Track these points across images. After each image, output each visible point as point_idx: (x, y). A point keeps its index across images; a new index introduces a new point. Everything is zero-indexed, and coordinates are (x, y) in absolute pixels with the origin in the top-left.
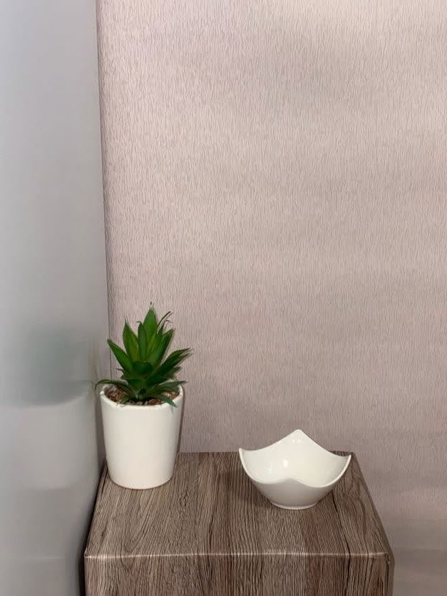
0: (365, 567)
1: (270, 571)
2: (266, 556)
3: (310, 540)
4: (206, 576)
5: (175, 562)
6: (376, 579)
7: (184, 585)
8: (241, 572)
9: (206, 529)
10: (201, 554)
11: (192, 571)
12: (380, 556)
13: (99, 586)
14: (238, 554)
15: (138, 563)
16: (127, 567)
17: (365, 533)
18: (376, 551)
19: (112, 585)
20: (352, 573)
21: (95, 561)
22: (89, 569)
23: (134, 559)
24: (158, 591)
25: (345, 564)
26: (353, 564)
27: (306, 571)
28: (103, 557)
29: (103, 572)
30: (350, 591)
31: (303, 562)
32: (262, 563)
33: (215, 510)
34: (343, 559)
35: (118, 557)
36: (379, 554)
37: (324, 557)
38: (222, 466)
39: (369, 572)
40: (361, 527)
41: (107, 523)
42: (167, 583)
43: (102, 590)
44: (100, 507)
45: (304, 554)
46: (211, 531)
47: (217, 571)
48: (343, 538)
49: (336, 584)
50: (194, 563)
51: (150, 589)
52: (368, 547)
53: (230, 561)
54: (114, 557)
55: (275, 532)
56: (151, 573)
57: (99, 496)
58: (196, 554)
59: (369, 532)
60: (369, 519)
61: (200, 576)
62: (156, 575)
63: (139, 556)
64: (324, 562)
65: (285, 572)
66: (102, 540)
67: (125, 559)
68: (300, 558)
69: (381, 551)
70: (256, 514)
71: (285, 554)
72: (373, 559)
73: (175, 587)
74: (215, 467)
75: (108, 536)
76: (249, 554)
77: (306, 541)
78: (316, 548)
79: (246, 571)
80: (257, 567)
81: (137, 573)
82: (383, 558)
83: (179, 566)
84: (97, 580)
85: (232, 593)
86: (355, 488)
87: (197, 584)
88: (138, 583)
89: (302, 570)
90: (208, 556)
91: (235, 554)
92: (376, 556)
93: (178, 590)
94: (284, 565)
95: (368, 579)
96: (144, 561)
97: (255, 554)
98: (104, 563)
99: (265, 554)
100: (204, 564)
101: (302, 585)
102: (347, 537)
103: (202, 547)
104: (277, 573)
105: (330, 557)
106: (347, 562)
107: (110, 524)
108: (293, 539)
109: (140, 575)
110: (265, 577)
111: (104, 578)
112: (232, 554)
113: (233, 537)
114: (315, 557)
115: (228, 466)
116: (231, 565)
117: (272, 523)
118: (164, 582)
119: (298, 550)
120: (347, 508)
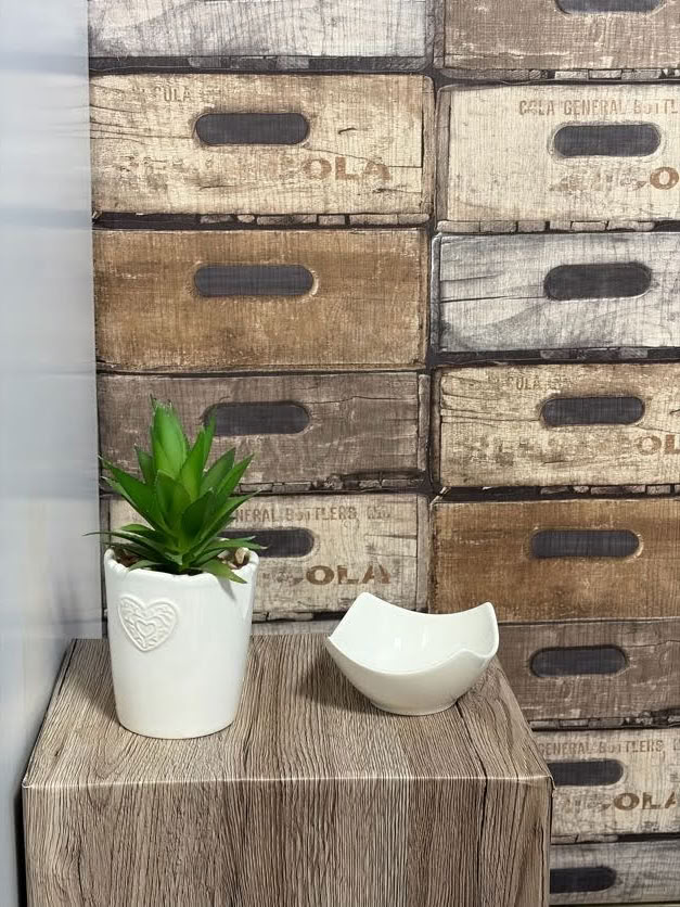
0: (512, 802)
1: (349, 810)
2: (344, 782)
3: (418, 758)
4: (238, 819)
5: (183, 793)
6: (531, 825)
7: (199, 835)
8: (299, 810)
9: (238, 748)
10: (228, 780)
11: (213, 810)
12: (538, 781)
13: (47, 842)
14: (294, 779)
15: (117, 795)
16: (97, 802)
17: (510, 748)
18: (531, 773)
19: (72, 838)
20: (490, 811)
21: (42, 793)
22: (30, 809)
23: (111, 788)
24: (152, 848)
25: (478, 796)
26: (491, 795)
27: (410, 808)
28: (55, 786)
29: (55, 813)
30: (486, 842)
31: (406, 792)
32: (336, 795)
33: (255, 718)
34: (474, 785)
35: (82, 785)
36: (535, 777)
37: (443, 781)
38: (267, 656)
39: (518, 812)
40: (504, 739)
41: (65, 738)
42: (169, 833)
43: (53, 848)
44: (55, 714)
45: (409, 777)
46: (246, 749)
47: (257, 810)
48: (474, 755)
49: (461, 832)
50: (216, 796)
51: (139, 842)
52: (518, 768)
53: (279, 791)
54: (75, 785)
55: (358, 749)
56: (141, 815)
57: (54, 698)
58: (220, 779)
59: (518, 746)
60: (518, 726)
61: (227, 820)
62: (149, 818)
63: (118, 783)
64: (441, 792)
65: (375, 809)
66: (55, 763)
67: (94, 790)
68: (401, 784)
69: (539, 772)
70: (325, 725)
71: (375, 777)
72: (527, 787)
73: (183, 840)
74: (256, 658)
75: (66, 756)
76: (312, 779)
77: (411, 760)
78: (429, 771)
79: (306, 810)
80: (325, 801)
81: (115, 816)
82: (544, 785)
83: (191, 800)
84: (44, 828)
85: (283, 849)
86: (491, 682)
87: (221, 833)
88: (117, 831)
89: (403, 807)
90: (241, 783)
91: (288, 779)
92: (532, 781)
93: (187, 845)
94: (372, 797)
95: (517, 823)
96: (129, 792)
97: (323, 778)
98: (57, 797)
99: (340, 778)
100: (233, 797)
101: (404, 834)
102: (482, 754)
103: (230, 770)
104: (361, 812)
105: (452, 783)
106: (481, 794)
107: (72, 737)
108: (388, 757)
109: (121, 818)
110: (340, 822)
111: (57, 828)
112: (283, 779)
113: (284, 756)
114: (427, 782)
115: (278, 656)
116: (281, 800)
117: (353, 737)
118: (164, 830)
119: (397, 771)
120: (479, 713)
